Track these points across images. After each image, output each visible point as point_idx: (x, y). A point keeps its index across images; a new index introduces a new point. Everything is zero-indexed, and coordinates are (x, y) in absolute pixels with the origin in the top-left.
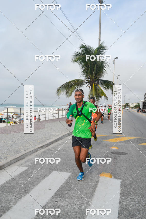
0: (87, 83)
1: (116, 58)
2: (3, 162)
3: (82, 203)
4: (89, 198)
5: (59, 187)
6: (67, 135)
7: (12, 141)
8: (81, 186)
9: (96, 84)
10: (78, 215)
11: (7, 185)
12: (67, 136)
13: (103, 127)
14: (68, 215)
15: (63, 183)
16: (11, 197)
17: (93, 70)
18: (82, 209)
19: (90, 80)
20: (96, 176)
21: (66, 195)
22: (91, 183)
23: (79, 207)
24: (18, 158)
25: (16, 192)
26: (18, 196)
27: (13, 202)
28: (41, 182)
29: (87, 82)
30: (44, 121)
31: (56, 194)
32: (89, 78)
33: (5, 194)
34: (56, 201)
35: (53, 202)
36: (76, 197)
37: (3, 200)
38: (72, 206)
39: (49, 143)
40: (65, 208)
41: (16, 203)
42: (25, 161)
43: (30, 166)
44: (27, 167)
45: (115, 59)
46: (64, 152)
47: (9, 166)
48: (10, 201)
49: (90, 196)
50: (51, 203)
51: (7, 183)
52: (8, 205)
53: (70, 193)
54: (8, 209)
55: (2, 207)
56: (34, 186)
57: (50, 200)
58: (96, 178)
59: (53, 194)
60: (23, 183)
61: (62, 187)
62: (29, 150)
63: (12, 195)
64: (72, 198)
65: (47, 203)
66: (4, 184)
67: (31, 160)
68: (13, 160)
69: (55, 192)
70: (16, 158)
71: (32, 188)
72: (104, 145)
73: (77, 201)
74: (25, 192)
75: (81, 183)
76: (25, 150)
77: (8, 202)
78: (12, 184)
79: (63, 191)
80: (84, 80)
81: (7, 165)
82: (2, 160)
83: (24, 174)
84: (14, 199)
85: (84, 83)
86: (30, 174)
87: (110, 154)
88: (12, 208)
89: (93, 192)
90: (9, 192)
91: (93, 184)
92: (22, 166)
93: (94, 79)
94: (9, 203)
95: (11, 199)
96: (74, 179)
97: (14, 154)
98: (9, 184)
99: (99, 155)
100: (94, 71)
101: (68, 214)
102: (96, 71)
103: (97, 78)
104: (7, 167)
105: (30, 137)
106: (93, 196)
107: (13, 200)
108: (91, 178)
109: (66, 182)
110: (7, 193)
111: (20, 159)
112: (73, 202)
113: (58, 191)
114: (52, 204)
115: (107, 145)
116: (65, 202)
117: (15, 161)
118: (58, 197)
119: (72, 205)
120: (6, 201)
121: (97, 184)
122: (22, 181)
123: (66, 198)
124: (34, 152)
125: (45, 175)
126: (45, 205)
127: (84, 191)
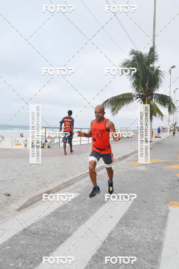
0: (138, 98)
1: (174, 67)
2: (50, 186)
3: (154, 234)
4: (161, 229)
5: (122, 216)
6: (118, 160)
7: (56, 165)
8: (148, 215)
9: (150, 99)
10: (152, 246)
11: (60, 211)
12: (118, 162)
13: (160, 152)
14: (140, 246)
15: (126, 212)
16: (68, 223)
17: (146, 81)
18: (155, 240)
19: (141, 94)
20: (164, 205)
21: (133, 224)
22: (159, 213)
23: (151, 238)
24: (66, 183)
25: (73, 218)
26: (76, 223)
27: (72, 229)
28: (98, 209)
29: (138, 96)
30: (87, 144)
31: (120, 223)
32: (140, 92)
33: (60, 221)
34: (122, 230)
35: (118, 230)
36: (145, 227)
37: (60, 226)
38: (142, 236)
39: (99, 168)
40: (135, 238)
41: (76, 230)
42: (75, 187)
43: (82, 192)
44: (78, 193)
45: (172, 68)
46: (119, 179)
47: (57, 191)
48: (68, 228)
49: (161, 226)
50: (116, 232)
51: (60, 208)
52: (67, 231)
53: (136, 222)
54: (69, 236)
55: (61, 234)
56: (93, 213)
57: (114, 229)
58: (164, 207)
59: (117, 222)
60: (79, 210)
61: (126, 216)
62: (77, 175)
63: (68, 221)
64: (140, 228)
65: (112, 231)
66: (57, 210)
67: (81, 186)
68: (61, 185)
69: (119, 220)
70: (65, 183)
71: (90, 216)
72: (166, 172)
73: (147, 231)
74: (84, 220)
75: (147, 212)
76: (72, 175)
77: (66, 228)
78: (65, 210)
79: (127, 220)
80: (135, 95)
81: (56, 190)
82: (49, 184)
83: (77, 201)
84: (72, 225)
85: (135, 98)
86: (84, 200)
87: (176, 182)
88: (73, 235)
89: (164, 222)
90: (64, 219)
91: (163, 213)
92: (73, 192)
93: (147, 92)
94: (68, 229)
95: (69, 226)
96: (138, 208)
97: (61, 178)
98: (63, 210)
99: (163, 183)
100: (148, 82)
101: (139, 244)
102: (150, 82)
103: (151, 92)
104: (55, 192)
105: (75, 161)
106: (165, 226)
107: (72, 227)
108: (158, 207)
109: (129, 210)
110: (62, 219)
111: (68, 184)
112: (143, 231)
113: (122, 219)
114: (118, 233)
115: (170, 172)
116: (133, 232)
117: (64, 186)
118: (123, 226)
119: (142, 234)
120: (63, 227)
121: (167, 214)
122: (77, 207)
123: (133, 228)
124: (83, 178)
125: (103, 202)
126: (110, 234)
127: (154, 221)
